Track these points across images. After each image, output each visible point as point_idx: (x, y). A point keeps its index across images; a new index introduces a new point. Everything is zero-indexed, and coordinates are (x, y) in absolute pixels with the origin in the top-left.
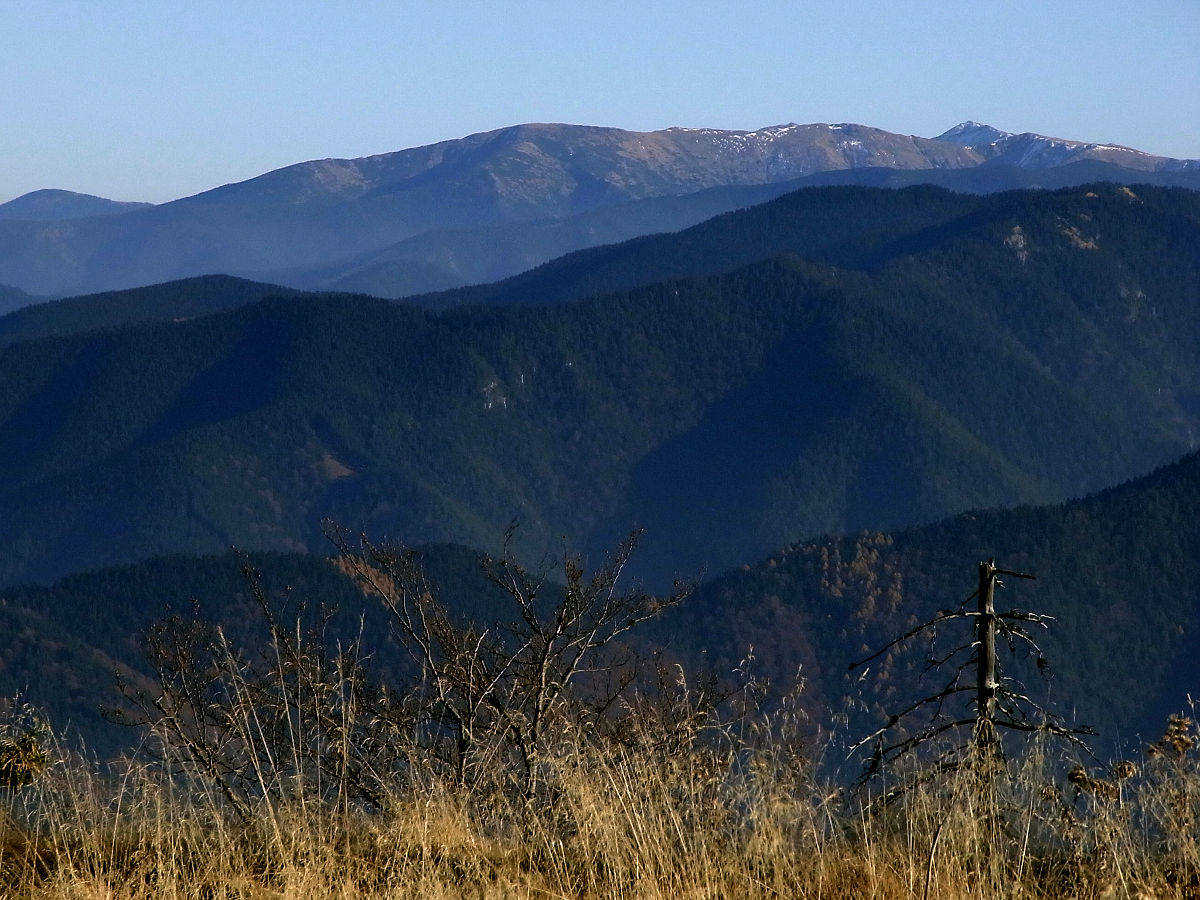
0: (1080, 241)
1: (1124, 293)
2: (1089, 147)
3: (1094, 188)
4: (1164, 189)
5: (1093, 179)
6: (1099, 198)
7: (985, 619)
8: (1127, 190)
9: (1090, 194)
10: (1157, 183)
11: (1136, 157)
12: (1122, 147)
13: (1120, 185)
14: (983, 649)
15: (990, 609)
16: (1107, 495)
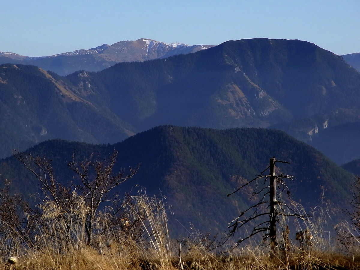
0: (2, 81)
1: (15, 97)
2: (3, 53)
3: (6, 65)
4: (26, 66)
5: (5, 62)
6: (7, 69)
7: (272, 179)
8: (15, 66)
9: (4, 67)
10: (24, 64)
11: (17, 56)
12: (13, 53)
13: (13, 64)
14: (272, 188)
15: (274, 174)
16: (13, 158)
